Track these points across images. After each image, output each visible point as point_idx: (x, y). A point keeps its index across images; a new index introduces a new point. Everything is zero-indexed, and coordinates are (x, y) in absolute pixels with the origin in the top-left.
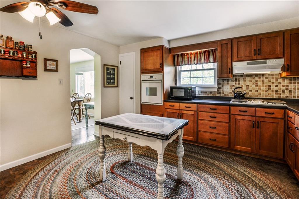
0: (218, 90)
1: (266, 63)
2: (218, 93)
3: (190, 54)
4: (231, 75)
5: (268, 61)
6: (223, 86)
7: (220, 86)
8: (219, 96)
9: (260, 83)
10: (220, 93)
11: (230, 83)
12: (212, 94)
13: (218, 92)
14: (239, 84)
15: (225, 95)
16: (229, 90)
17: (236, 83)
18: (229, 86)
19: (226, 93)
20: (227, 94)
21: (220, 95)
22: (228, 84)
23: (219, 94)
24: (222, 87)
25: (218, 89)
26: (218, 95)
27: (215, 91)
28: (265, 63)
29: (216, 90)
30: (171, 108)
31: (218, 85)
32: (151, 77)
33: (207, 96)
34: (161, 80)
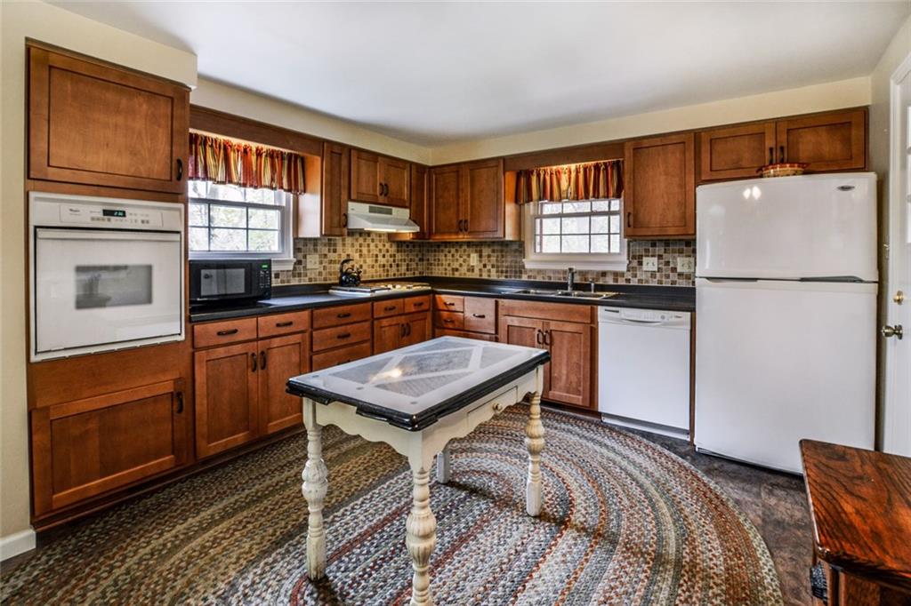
0: (295, 269)
1: (391, 214)
2: (294, 276)
3: (225, 146)
4: (345, 231)
5: (394, 210)
6: (305, 257)
7: (300, 256)
8: (297, 283)
9: (365, 250)
10: (300, 275)
11: (318, 248)
12: (279, 280)
13: (295, 273)
14: (335, 251)
15: (310, 280)
16: (317, 266)
17: (329, 250)
18: (317, 256)
19: (311, 274)
20: (313, 276)
21: (300, 281)
22: (316, 251)
23: (297, 279)
24: (303, 260)
25: (295, 264)
26: (294, 282)
27: (288, 271)
28: (390, 212)
29: (291, 268)
30: (226, 339)
31: (294, 253)
32: (107, 213)
33: (280, 285)
34: (178, 232)
